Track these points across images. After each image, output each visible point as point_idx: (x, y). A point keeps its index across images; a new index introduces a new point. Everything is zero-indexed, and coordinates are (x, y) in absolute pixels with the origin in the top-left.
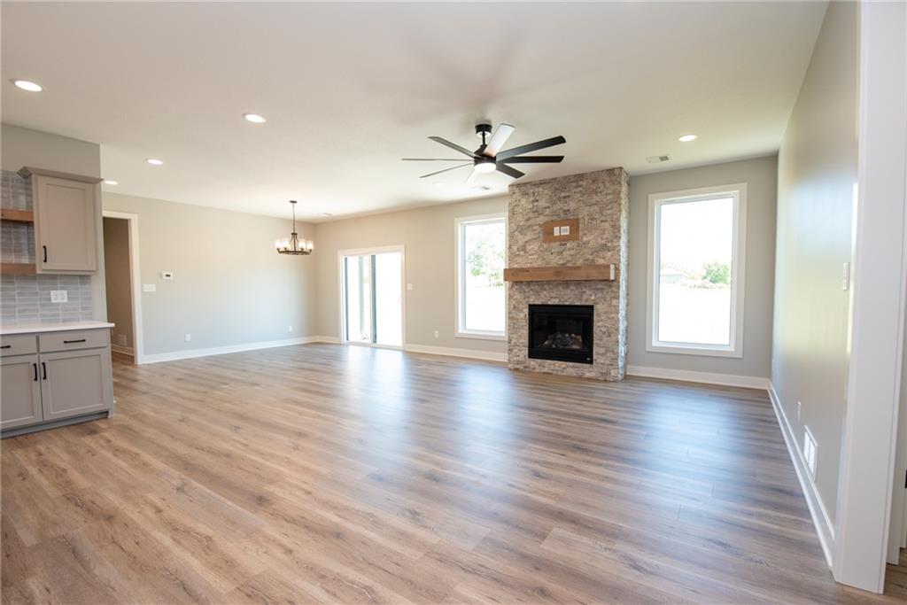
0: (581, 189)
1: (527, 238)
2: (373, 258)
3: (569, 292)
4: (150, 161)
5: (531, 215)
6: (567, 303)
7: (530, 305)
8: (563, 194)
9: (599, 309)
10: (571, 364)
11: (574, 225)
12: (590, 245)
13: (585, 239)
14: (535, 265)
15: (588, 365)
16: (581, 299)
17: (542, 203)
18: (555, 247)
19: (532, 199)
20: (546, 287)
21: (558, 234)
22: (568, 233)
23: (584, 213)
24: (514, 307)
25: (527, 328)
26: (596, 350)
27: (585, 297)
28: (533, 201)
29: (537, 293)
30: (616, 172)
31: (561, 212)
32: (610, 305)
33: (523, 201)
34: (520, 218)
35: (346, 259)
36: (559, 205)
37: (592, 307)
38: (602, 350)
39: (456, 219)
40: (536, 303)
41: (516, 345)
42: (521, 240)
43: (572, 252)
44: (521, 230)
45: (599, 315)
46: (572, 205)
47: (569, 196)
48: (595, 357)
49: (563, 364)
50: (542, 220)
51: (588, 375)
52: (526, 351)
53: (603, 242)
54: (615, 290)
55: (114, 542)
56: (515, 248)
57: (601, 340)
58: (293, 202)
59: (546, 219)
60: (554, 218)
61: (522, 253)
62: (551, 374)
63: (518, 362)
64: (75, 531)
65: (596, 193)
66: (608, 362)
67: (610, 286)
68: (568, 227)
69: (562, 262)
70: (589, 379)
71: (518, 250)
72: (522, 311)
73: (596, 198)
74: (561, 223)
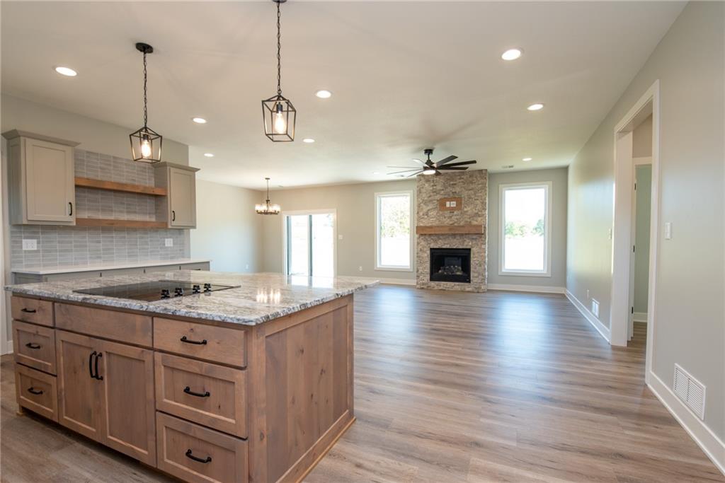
0: (462, 180)
1: (428, 208)
2: (311, 216)
3: (455, 240)
4: (206, 155)
5: (432, 194)
6: (455, 247)
7: (431, 249)
8: (452, 183)
9: (474, 250)
10: (457, 283)
11: (459, 200)
12: (468, 213)
13: (465, 210)
14: (434, 224)
15: (467, 284)
16: (463, 245)
17: (439, 187)
18: (447, 213)
19: (432, 184)
20: (441, 237)
21: (449, 206)
22: (455, 206)
23: (465, 194)
24: (421, 250)
25: (429, 262)
26: (472, 274)
27: (466, 243)
28: (433, 186)
29: (435, 241)
30: (484, 172)
31: (451, 193)
32: (480, 248)
33: (427, 185)
34: (424, 195)
35: (288, 217)
36: (449, 189)
37: (470, 249)
38: (476, 275)
39: (375, 194)
40: (435, 247)
41: (421, 273)
42: (425, 209)
43: (458, 217)
44: (426, 203)
45: (474, 254)
46: (457, 189)
47: (455, 184)
48: (472, 278)
49: (452, 284)
50: (438, 197)
51: (467, 289)
52: (428, 277)
53: (476, 211)
54: (483, 239)
56: (421, 214)
57: (476, 268)
58: (267, 179)
59: (443, 197)
60: (446, 196)
61: (426, 217)
62: (444, 290)
63: (423, 284)
65: (472, 183)
66: (480, 281)
67: (481, 237)
68: (455, 202)
69: (451, 223)
70: (469, 292)
71: (423, 215)
72: (426, 252)
73: (472, 186)
74: (450, 200)
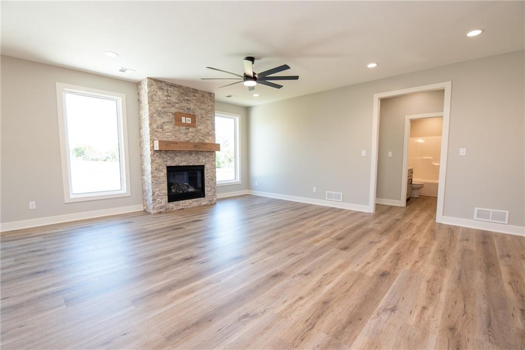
0: (195, 98)
1: (163, 120)
3: (192, 157)
5: (166, 105)
6: (191, 165)
7: (167, 167)
8: (186, 98)
9: (207, 167)
10: (194, 200)
11: (193, 117)
12: (202, 132)
13: (199, 128)
14: (170, 140)
15: (203, 198)
16: (198, 162)
17: (174, 99)
18: (183, 129)
19: (166, 94)
20: (178, 154)
21: (185, 122)
22: (190, 122)
23: (198, 113)
24: (156, 169)
25: (166, 182)
26: (206, 189)
27: (200, 161)
28: (167, 96)
29: (172, 158)
30: (212, 95)
31: (186, 108)
32: (212, 165)
33: (160, 93)
34: (157, 105)
36: (184, 104)
37: (204, 166)
38: (209, 189)
40: (172, 165)
41: (158, 195)
42: (160, 121)
43: (192, 134)
44: (159, 114)
45: (207, 170)
46: (192, 106)
47: (189, 100)
48: (206, 193)
49: (190, 201)
50: (173, 110)
51: (203, 204)
52: (166, 198)
53: (208, 131)
54: (214, 157)
55: (465, 312)
56: (155, 126)
57: (209, 183)
59: (177, 110)
60: (181, 111)
61: (160, 130)
62: (184, 209)
63: (161, 208)
64: (480, 339)
65: (204, 103)
66: (212, 194)
67: (212, 155)
68: (190, 119)
69: (187, 139)
70: (204, 205)
71: (157, 128)
72: (162, 171)
73: (203, 106)
74: (187, 115)
